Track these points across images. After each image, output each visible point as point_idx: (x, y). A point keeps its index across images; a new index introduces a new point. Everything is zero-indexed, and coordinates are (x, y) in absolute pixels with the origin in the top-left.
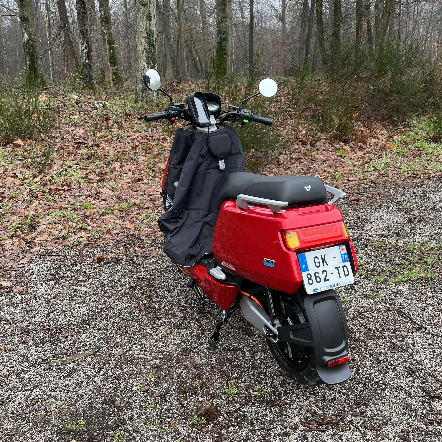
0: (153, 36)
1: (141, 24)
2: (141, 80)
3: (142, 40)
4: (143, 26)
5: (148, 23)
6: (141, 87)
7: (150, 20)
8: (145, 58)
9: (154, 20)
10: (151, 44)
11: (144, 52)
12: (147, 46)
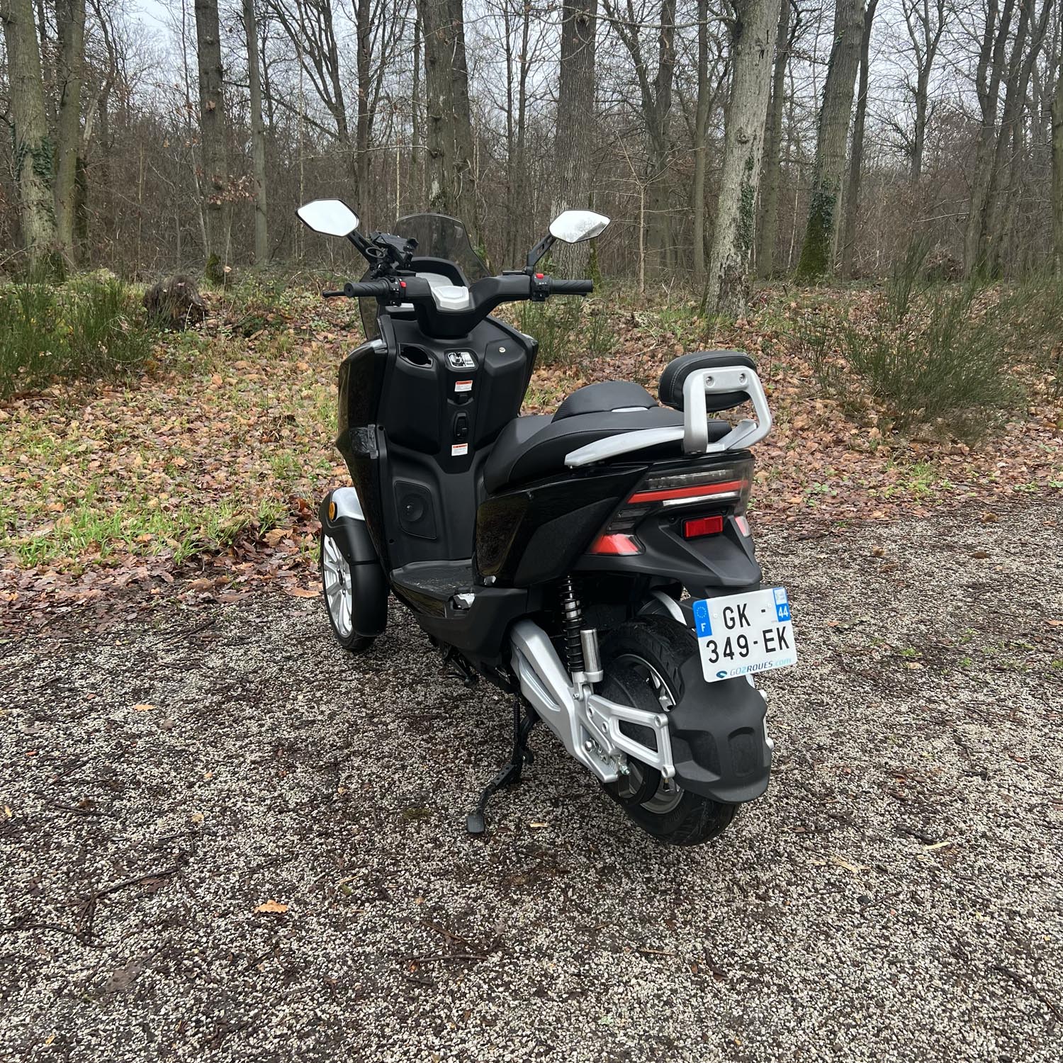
0: (752, 198)
1: (733, 175)
2: (720, 277)
3: (730, 203)
4: (735, 180)
5: (747, 173)
6: (717, 289)
7: (750, 169)
8: (732, 237)
9: (757, 168)
10: (745, 211)
11: (733, 225)
12: (738, 216)
